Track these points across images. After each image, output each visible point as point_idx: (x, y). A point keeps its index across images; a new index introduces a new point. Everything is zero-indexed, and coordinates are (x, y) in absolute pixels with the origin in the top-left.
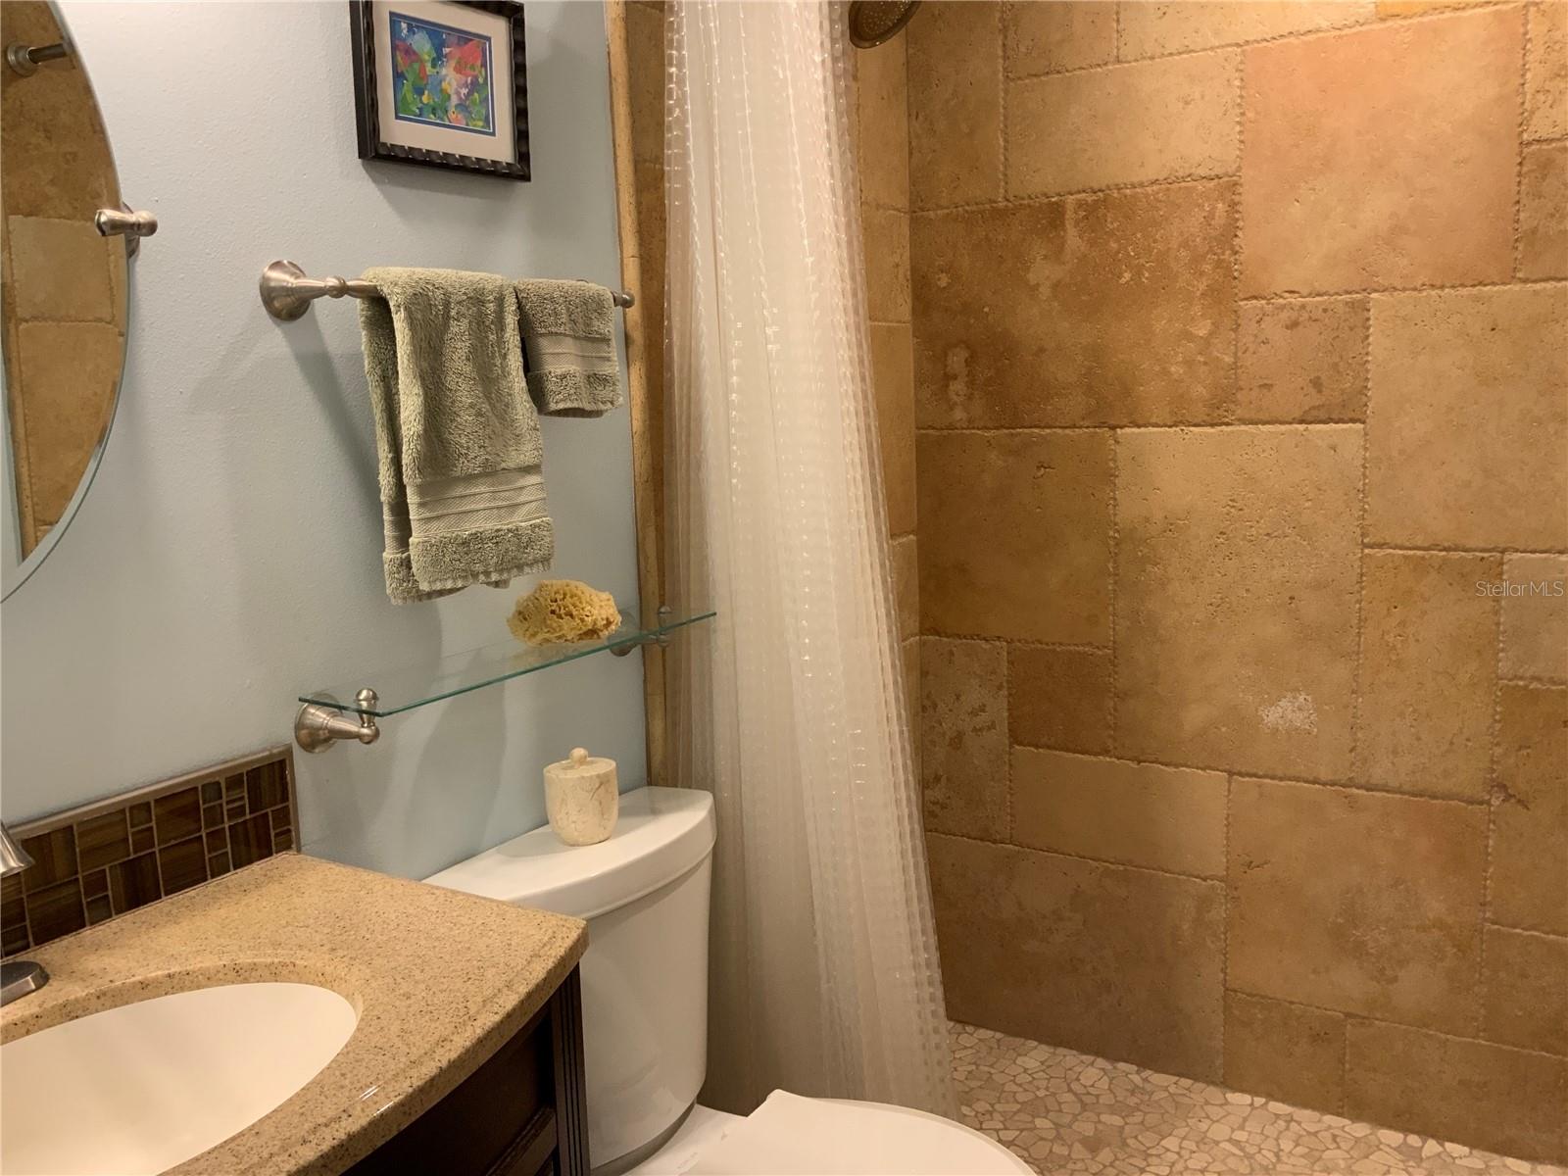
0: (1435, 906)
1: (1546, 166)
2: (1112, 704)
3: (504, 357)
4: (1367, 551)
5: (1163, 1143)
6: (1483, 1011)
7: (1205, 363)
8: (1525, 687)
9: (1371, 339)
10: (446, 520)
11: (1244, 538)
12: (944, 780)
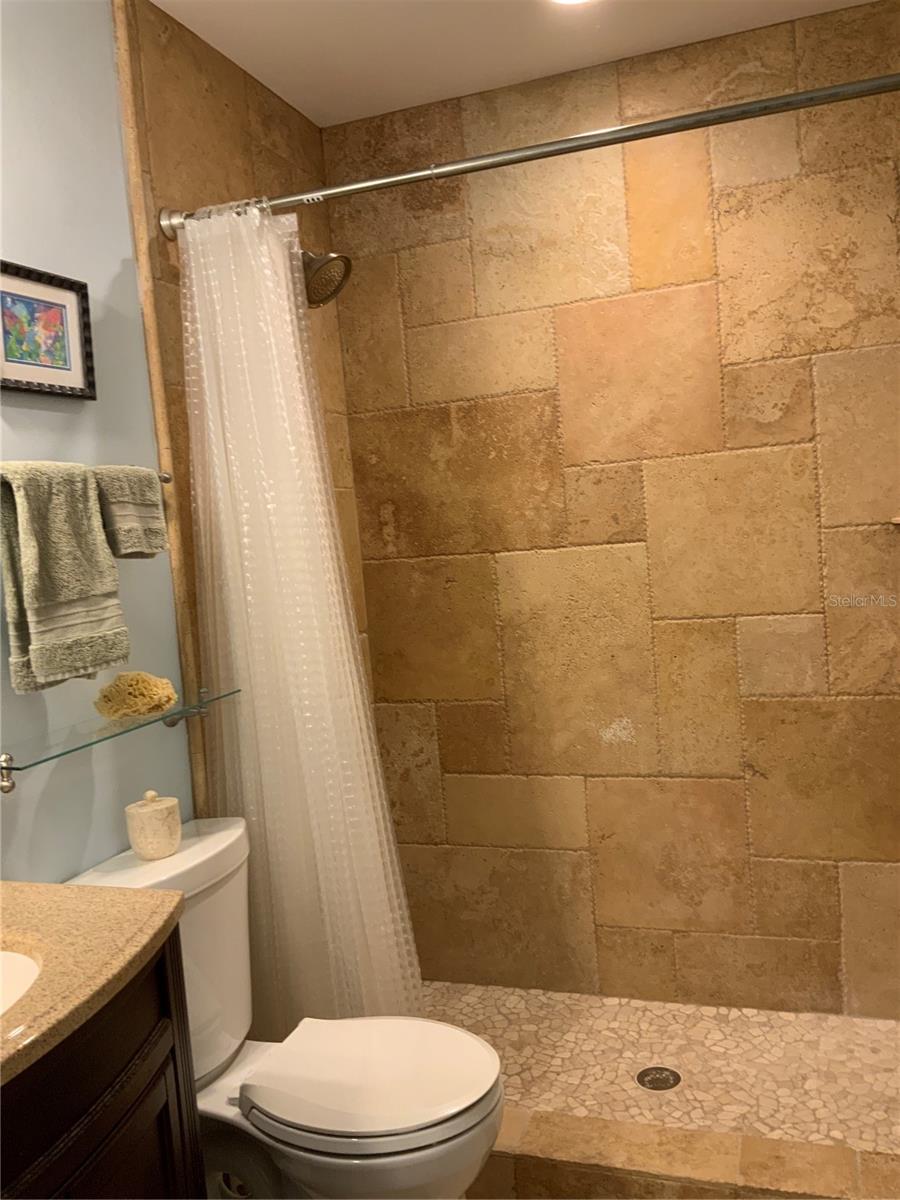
0: (720, 850)
1: (736, 379)
2: (506, 738)
3: (89, 518)
4: (655, 622)
5: (565, 1037)
6: (755, 916)
7: (547, 508)
8: (757, 701)
9: (645, 489)
10: (55, 632)
11: (580, 620)
12: (398, 805)
